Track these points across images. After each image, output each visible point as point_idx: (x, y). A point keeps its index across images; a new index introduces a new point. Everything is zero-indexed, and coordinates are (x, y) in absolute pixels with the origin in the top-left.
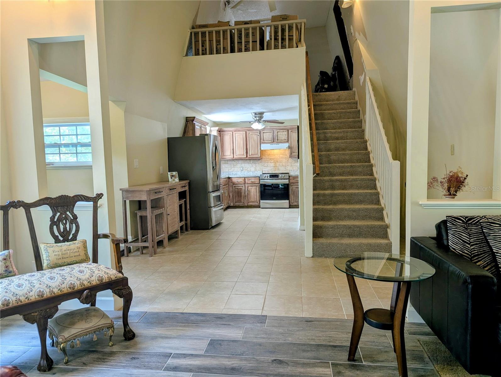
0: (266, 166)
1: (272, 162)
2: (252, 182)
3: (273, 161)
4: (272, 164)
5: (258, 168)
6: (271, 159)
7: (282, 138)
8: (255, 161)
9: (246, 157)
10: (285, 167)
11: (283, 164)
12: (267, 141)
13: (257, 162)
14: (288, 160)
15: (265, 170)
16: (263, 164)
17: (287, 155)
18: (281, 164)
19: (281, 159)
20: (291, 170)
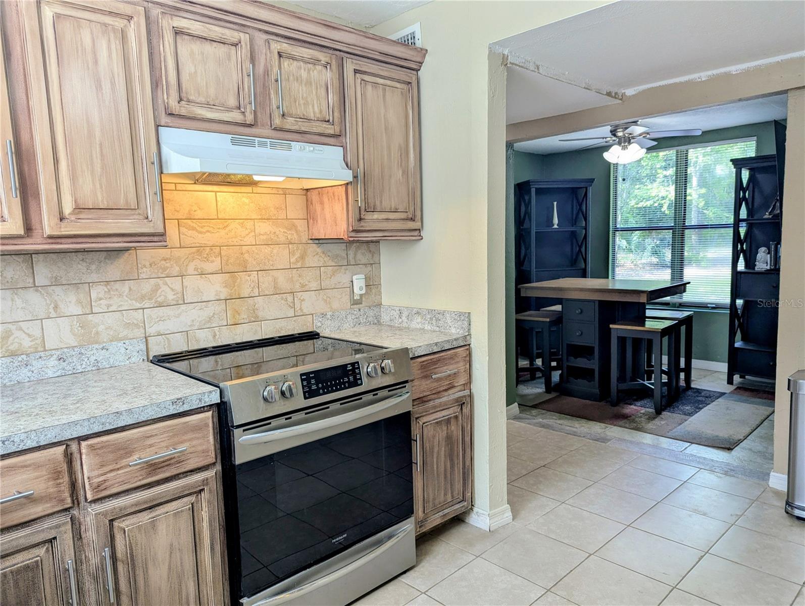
0: (171, 296)
1: (209, 267)
2: (153, 467)
3: (215, 265)
4: (214, 287)
5: (105, 323)
6: (200, 248)
7: (306, 104)
8: (82, 267)
9: (21, 232)
10: (290, 298)
11: (275, 280)
12: (208, 105)
13: (94, 277)
14: (302, 257)
15: (161, 327)
16: (146, 287)
17: (294, 227)
18: (266, 281)
19: (267, 250)
20: (324, 315)
